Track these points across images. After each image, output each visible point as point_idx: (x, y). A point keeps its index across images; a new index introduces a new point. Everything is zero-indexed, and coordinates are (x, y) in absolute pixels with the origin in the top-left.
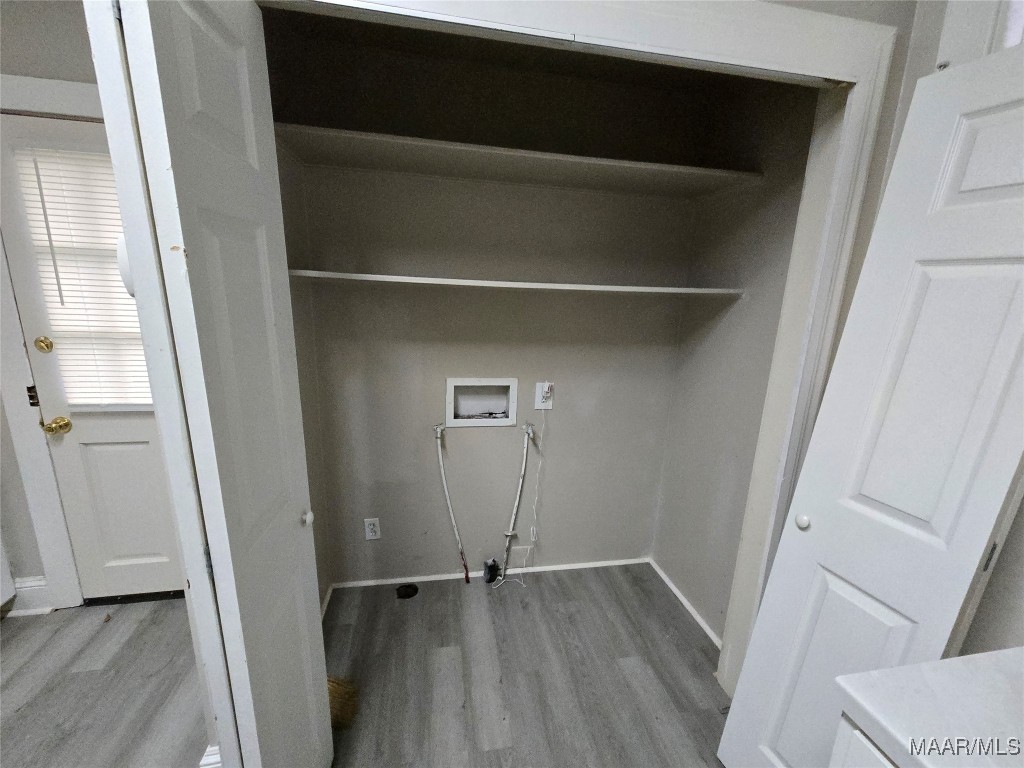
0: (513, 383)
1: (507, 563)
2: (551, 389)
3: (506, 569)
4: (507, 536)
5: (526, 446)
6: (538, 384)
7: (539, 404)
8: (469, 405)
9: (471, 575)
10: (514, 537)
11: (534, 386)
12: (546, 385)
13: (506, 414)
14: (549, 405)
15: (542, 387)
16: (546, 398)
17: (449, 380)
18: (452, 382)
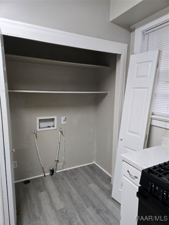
0: (55, 117)
1: (56, 169)
2: (66, 118)
3: (56, 171)
4: (56, 161)
5: (60, 134)
6: (62, 117)
7: (63, 123)
8: (43, 124)
9: (46, 174)
10: (58, 161)
11: (61, 118)
12: (64, 118)
13: (53, 126)
14: (65, 123)
15: (63, 118)
16: (64, 121)
17: (37, 118)
18: (38, 119)
